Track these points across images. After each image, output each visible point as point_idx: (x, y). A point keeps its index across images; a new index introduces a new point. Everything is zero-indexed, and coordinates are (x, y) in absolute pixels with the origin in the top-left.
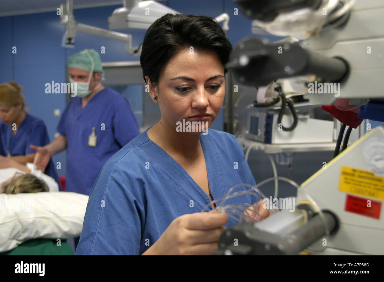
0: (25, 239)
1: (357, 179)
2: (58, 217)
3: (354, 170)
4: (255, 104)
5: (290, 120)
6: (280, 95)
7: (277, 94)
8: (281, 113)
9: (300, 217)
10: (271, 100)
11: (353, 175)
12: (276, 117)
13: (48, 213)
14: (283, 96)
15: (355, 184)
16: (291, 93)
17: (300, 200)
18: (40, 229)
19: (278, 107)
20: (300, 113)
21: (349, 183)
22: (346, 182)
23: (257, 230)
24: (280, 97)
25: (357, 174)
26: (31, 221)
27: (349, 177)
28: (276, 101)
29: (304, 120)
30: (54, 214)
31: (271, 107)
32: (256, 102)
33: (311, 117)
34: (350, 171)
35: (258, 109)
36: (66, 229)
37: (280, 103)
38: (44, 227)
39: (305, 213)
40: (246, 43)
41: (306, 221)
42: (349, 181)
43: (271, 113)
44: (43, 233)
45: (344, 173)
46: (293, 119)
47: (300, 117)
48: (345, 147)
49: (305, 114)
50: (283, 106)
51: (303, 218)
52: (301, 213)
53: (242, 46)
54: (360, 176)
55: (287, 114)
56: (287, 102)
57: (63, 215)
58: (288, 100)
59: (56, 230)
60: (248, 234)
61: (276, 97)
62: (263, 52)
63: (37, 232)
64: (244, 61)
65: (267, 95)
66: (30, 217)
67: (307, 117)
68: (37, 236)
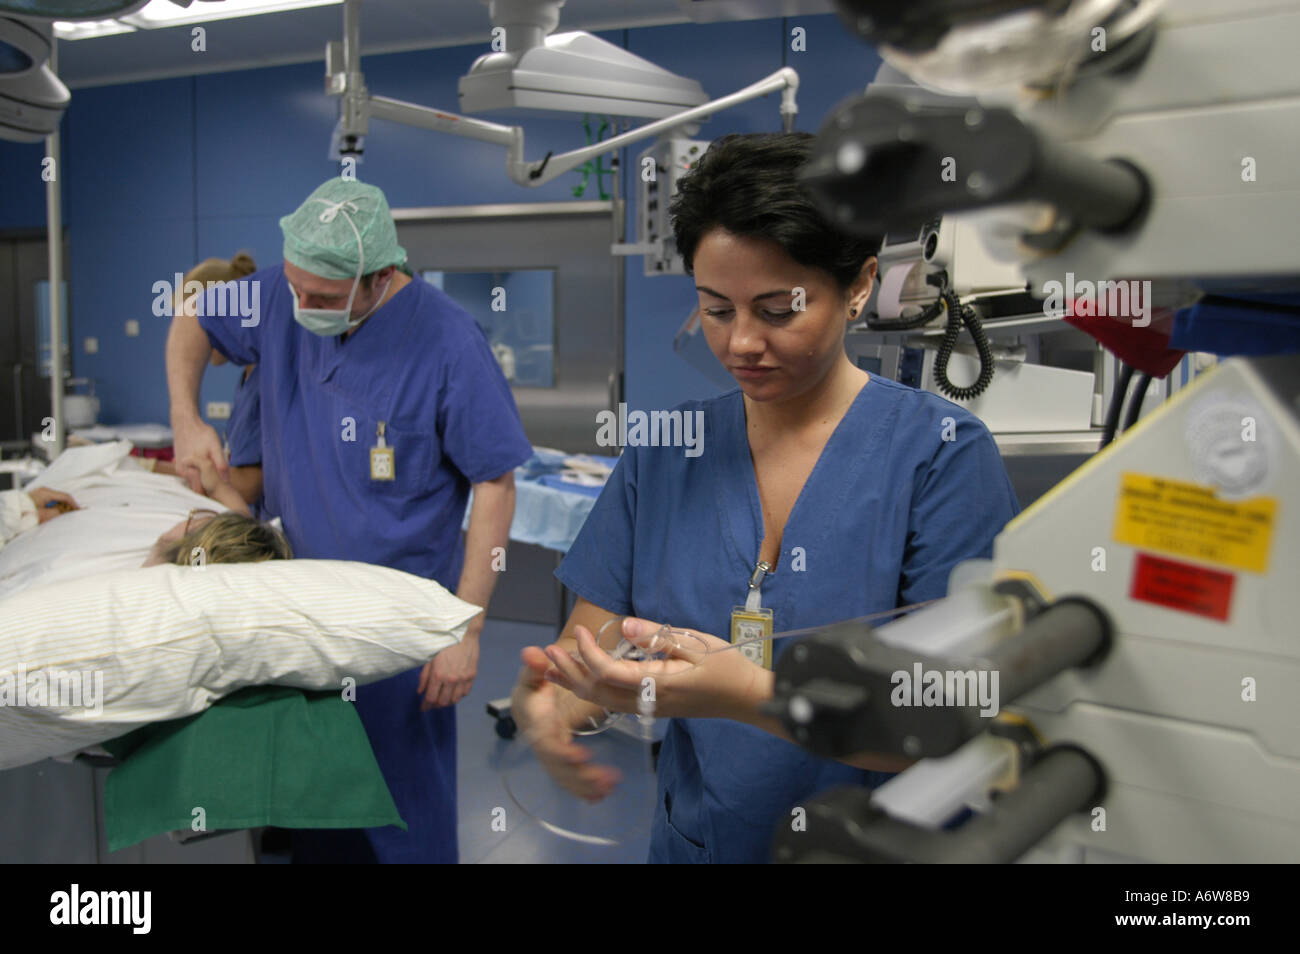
0: (232, 685)
1: (1166, 507)
2: (321, 627)
3: (1160, 485)
4: (872, 320)
5: (971, 368)
6: (942, 295)
7: (934, 291)
8: (945, 346)
9: (999, 616)
10: (916, 309)
11: (1155, 497)
12: (930, 358)
13: (292, 614)
14: (951, 299)
15: (1160, 523)
16: (974, 291)
17: (1002, 568)
18: (271, 661)
19: (937, 328)
20: (999, 348)
21: (1143, 520)
22: (1135, 518)
23: (882, 644)
24: (943, 300)
25: (1166, 494)
26: (246, 635)
27: (1143, 503)
28: (932, 312)
29: (1010, 367)
30: (307, 617)
31: (918, 331)
32: (875, 316)
33: (1029, 361)
34: (1147, 487)
35: (880, 334)
36: (341, 659)
37: (944, 317)
38: (284, 653)
39: (1015, 606)
40: (856, 109)
41: (1018, 624)
42: (1144, 514)
43: (916, 346)
44: (280, 670)
45: (1131, 492)
46: (978, 364)
47: (999, 357)
48: (1133, 419)
49: (1012, 350)
50: (951, 326)
51: (1010, 620)
52: (1006, 605)
53: (845, 119)
54: (1176, 501)
55: (963, 351)
56: (963, 316)
57: (332, 621)
58: (965, 310)
59: (316, 663)
60: (857, 656)
61: (931, 302)
62: (906, 133)
63: (264, 666)
64: (851, 158)
65: (906, 296)
66: (242, 625)
67: (1022, 358)
68: (262, 680)
